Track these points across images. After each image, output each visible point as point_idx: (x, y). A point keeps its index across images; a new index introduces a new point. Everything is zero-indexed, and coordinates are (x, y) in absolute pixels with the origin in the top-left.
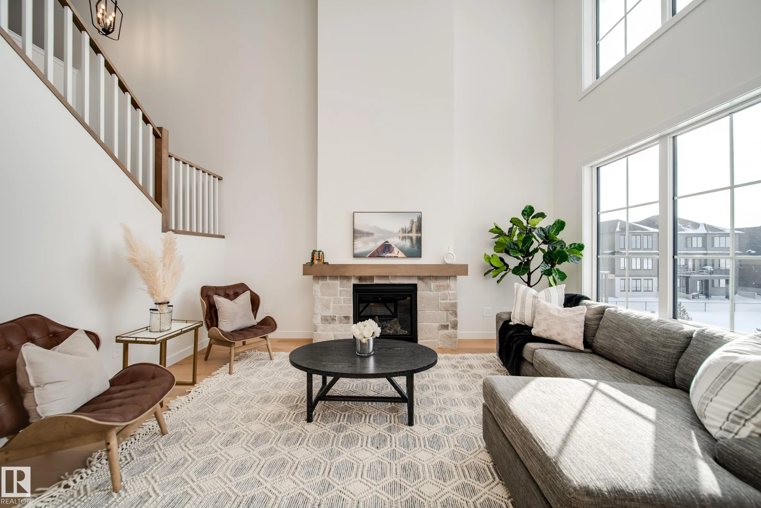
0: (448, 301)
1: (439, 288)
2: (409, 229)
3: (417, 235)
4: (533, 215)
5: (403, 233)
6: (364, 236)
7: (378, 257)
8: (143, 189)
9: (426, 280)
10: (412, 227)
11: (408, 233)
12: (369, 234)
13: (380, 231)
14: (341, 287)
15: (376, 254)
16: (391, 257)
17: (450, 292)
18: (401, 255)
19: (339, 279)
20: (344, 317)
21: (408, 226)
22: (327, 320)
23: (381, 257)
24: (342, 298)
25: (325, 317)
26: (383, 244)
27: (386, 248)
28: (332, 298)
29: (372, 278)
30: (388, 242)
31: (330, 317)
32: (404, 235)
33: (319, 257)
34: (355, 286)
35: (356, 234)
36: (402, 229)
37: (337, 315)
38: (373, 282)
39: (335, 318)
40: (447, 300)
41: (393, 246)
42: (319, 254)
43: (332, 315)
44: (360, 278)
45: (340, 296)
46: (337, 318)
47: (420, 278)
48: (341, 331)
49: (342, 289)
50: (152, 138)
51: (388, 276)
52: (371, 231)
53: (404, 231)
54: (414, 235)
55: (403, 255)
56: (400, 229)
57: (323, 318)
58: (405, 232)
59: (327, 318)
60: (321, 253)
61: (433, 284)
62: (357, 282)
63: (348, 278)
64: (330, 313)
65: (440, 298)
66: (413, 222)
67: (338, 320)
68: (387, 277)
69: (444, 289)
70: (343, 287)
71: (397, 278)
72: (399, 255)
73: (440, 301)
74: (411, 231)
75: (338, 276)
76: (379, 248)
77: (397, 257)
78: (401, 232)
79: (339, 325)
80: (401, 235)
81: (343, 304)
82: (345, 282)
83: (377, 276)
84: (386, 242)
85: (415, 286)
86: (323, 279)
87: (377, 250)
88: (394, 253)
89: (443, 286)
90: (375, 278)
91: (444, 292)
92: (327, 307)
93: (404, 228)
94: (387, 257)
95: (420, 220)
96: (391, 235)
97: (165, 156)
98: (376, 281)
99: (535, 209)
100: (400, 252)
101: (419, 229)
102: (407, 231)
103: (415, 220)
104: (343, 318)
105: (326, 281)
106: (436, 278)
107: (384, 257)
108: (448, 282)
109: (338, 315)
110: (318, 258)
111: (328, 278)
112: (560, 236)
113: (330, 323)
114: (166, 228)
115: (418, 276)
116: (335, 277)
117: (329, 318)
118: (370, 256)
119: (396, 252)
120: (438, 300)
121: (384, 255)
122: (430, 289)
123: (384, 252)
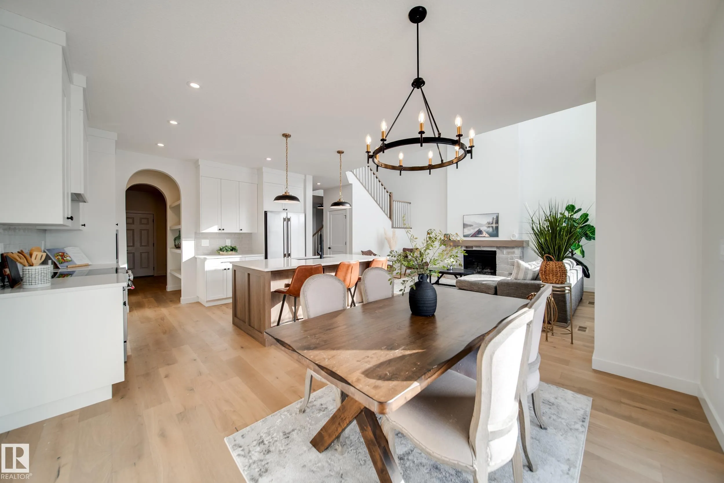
1: (508, 253)
2: (491, 222)
3: (496, 225)
4: (575, 210)
5: (488, 224)
6: (468, 227)
7: (475, 237)
8: (387, 215)
9: (501, 249)
10: (493, 221)
11: (491, 224)
12: (471, 226)
13: (477, 224)
14: (458, 251)
15: (474, 235)
16: (482, 237)
17: (515, 255)
18: (487, 235)
21: (491, 221)
27: (479, 232)
29: (472, 247)
32: (489, 225)
33: (447, 237)
35: (465, 226)
36: (488, 222)
40: (513, 259)
41: (483, 231)
42: (447, 236)
44: (467, 247)
47: (498, 247)
50: (389, 196)
51: (480, 246)
53: (489, 223)
54: (494, 225)
55: (488, 236)
56: (487, 222)
58: (489, 224)
60: (448, 235)
61: (505, 251)
62: (465, 249)
65: (509, 259)
66: (493, 218)
68: (479, 247)
71: (485, 247)
72: (486, 236)
73: (509, 260)
74: (492, 223)
75: (457, 246)
78: (487, 224)
80: (487, 225)
83: (474, 246)
85: (495, 252)
87: (474, 233)
89: (511, 252)
91: (512, 255)
94: (480, 237)
95: (497, 217)
96: (482, 225)
97: (392, 201)
98: (474, 249)
99: (575, 206)
100: (487, 234)
101: (497, 222)
102: (490, 224)
103: (495, 217)
106: (507, 247)
108: (514, 250)
114: (393, 227)
115: (496, 246)
118: (471, 237)
119: (484, 234)
120: (508, 259)
121: (478, 236)
122: (504, 253)
123: (478, 234)
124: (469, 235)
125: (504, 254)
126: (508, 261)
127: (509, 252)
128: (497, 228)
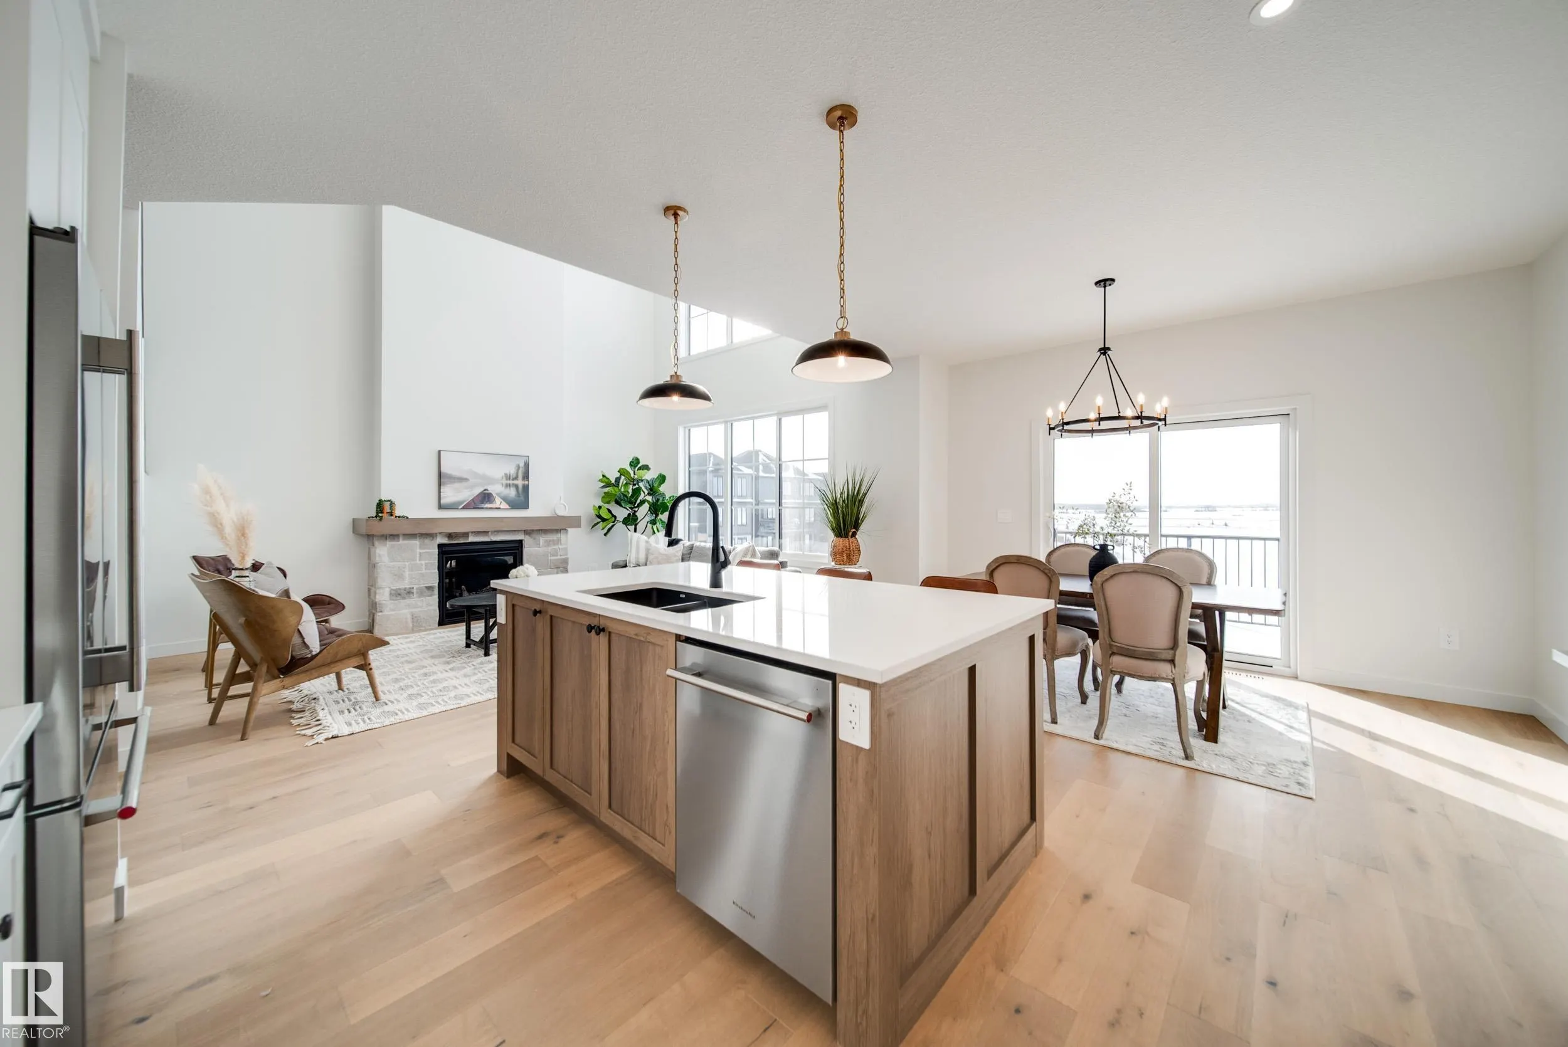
0: (559, 557)
1: (548, 543)
2: (514, 476)
3: (523, 482)
4: (639, 466)
5: (507, 480)
6: (454, 482)
9: (534, 535)
10: (517, 473)
11: (513, 480)
12: (461, 480)
13: (476, 475)
14: (420, 548)
15: (472, 505)
17: (560, 547)
18: (504, 505)
19: (418, 538)
20: (426, 587)
21: (512, 471)
22: (399, 594)
23: (479, 508)
24: (423, 562)
25: (396, 590)
26: (481, 493)
27: (485, 497)
28: (407, 563)
29: (466, 535)
30: (487, 490)
31: (405, 589)
32: (508, 482)
34: (440, 546)
35: (441, 479)
36: (506, 474)
37: (415, 587)
38: (468, 539)
39: (412, 590)
40: (557, 556)
41: (494, 495)
42: (389, 505)
43: (408, 587)
44: (450, 536)
45: (420, 560)
46: (415, 591)
47: (528, 533)
48: (421, 607)
49: (422, 551)
51: (488, 532)
52: (465, 476)
53: (508, 477)
54: (520, 482)
56: (504, 475)
57: (393, 592)
58: (510, 479)
59: (399, 591)
61: (542, 539)
62: (445, 541)
63: (432, 536)
64: (406, 584)
65: (549, 554)
66: (518, 467)
67: (417, 593)
68: (486, 533)
69: (554, 545)
70: (424, 549)
71: (500, 533)
72: (502, 507)
73: (549, 558)
74: (516, 478)
75: (416, 534)
76: (474, 498)
77: (499, 508)
78: (504, 478)
79: (418, 599)
80: (505, 482)
81: (424, 571)
82: (427, 541)
83: (472, 532)
84: (485, 490)
85: (521, 542)
86: (394, 539)
87: (473, 500)
88: (496, 503)
89: (553, 540)
90: (470, 534)
91: (554, 547)
92: (400, 576)
93: (508, 472)
94: (487, 508)
95: (527, 465)
96: (492, 481)
98: (471, 539)
99: (640, 460)
100: (503, 503)
101: (526, 476)
102: (511, 478)
103: (522, 465)
104: (425, 590)
105: (399, 541)
106: (546, 532)
107: (482, 508)
108: (558, 536)
109: (417, 586)
110: (389, 511)
111: (401, 538)
112: (662, 489)
113: (404, 598)
115: (525, 530)
116: (412, 536)
117: (402, 591)
118: (463, 508)
119: (498, 502)
120: (548, 556)
121: (483, 506)
122: (539, 544)
123: (482, 502)
124: (460, 503)
125: (541, 544)
126: (548, 560)
127: (550, 541)
128: (526, 488)
